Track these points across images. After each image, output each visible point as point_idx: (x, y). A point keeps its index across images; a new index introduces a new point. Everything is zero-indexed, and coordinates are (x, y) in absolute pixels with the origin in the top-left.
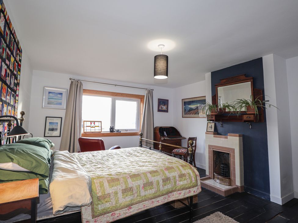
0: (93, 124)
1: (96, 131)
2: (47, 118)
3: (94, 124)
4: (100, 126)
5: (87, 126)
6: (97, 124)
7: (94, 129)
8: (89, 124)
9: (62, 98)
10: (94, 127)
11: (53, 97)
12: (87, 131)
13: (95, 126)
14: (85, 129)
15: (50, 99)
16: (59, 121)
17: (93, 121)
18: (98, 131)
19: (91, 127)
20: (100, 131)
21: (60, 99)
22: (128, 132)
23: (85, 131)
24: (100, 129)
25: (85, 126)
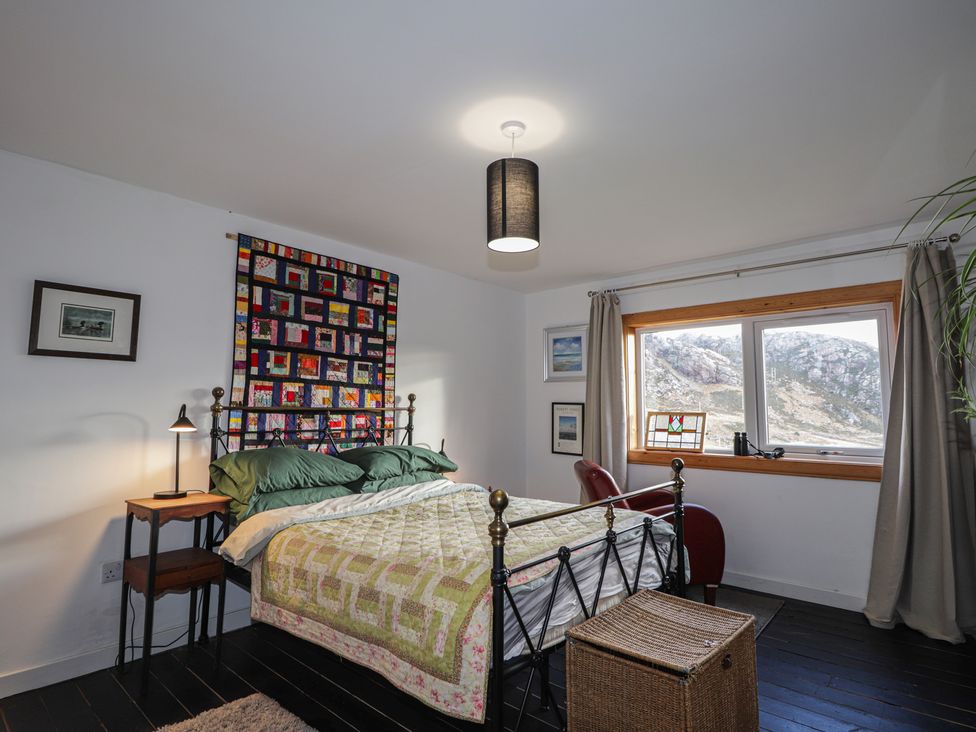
0: (676, 425)
1: (684, 447)
2: (555, 406)
3: (681, 421)
4: (699, 430)
5: (657, 430)
6: (689, 422)
7: (677, 438)
8: (663, 421)
9: (581, 350)
10: (680, 434)
11: (564, 350)
12: (657, 445)
13: (683, 431)
14: (650, 438)
15: (559, 358)
16: (576, 412)
17: (677, 414)
18: (691, 447)
19: (670, 433)
20: (698, 447)
21: (577, 355)
22: (831, 459)
23: (650, 445)
24: (699, 440)
25: (651, 428)
